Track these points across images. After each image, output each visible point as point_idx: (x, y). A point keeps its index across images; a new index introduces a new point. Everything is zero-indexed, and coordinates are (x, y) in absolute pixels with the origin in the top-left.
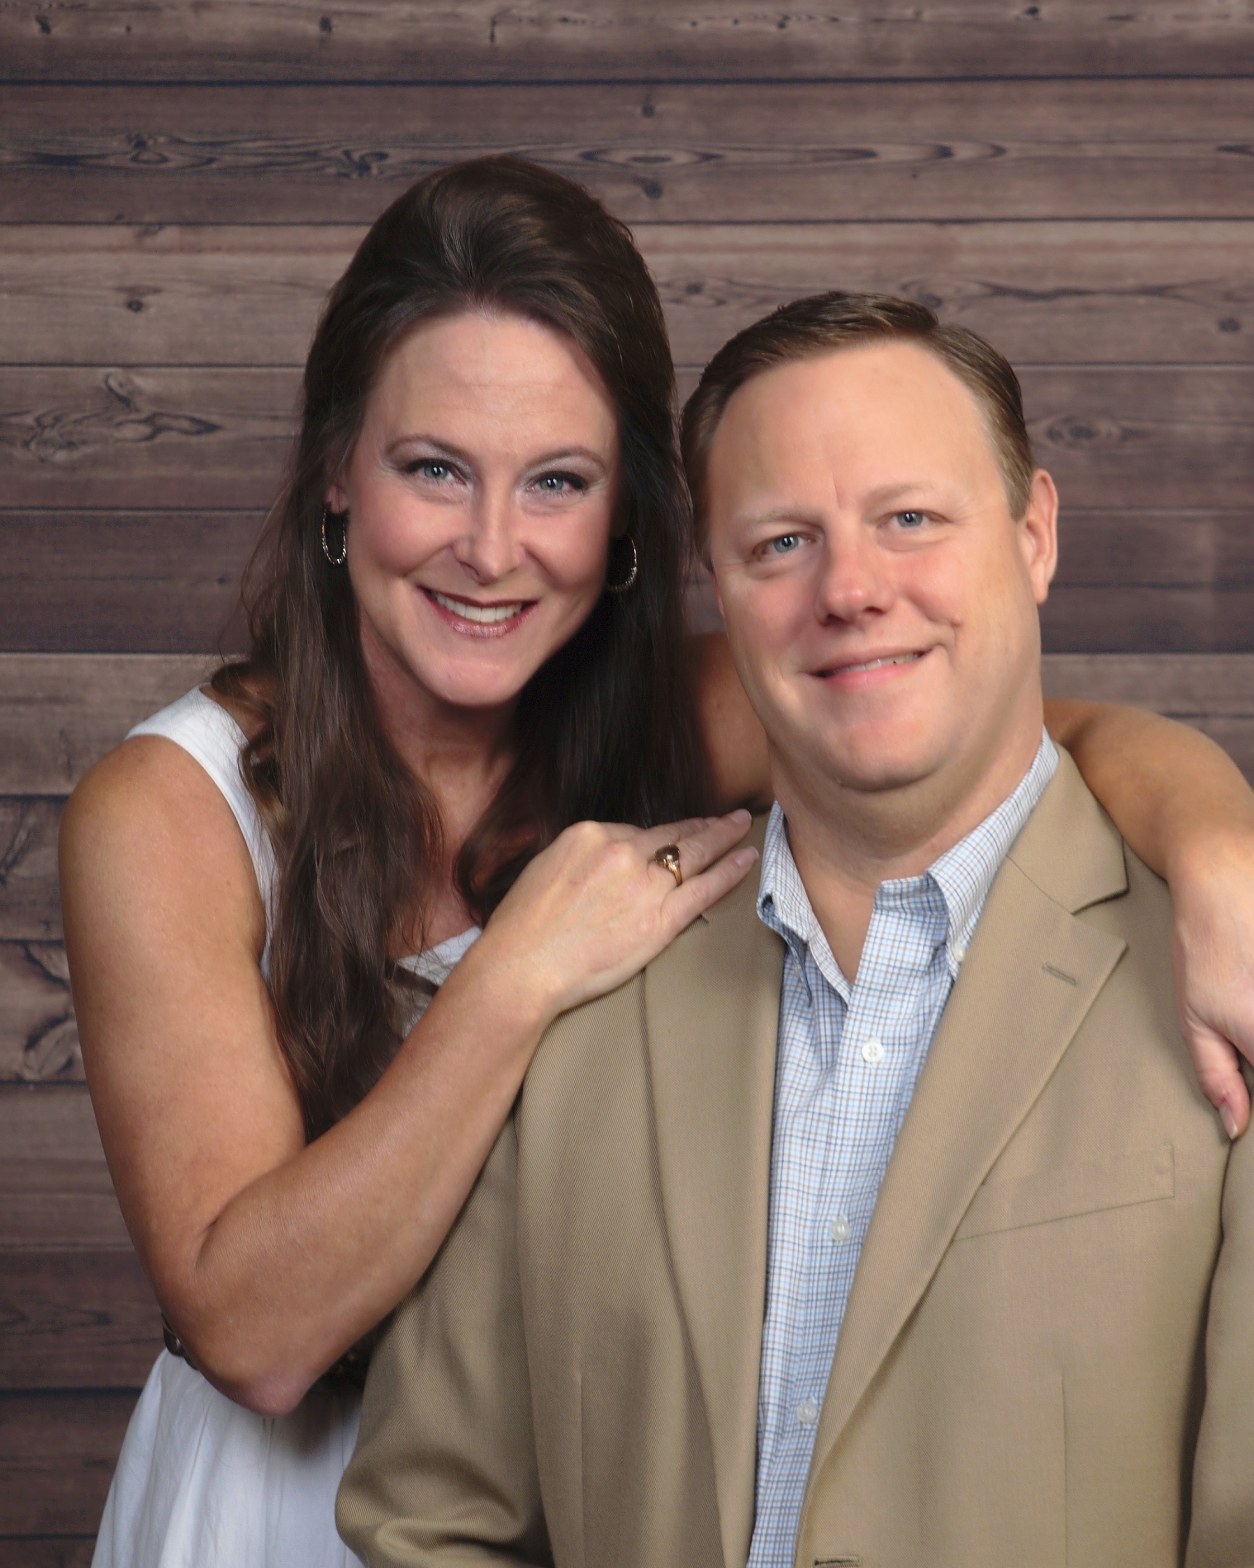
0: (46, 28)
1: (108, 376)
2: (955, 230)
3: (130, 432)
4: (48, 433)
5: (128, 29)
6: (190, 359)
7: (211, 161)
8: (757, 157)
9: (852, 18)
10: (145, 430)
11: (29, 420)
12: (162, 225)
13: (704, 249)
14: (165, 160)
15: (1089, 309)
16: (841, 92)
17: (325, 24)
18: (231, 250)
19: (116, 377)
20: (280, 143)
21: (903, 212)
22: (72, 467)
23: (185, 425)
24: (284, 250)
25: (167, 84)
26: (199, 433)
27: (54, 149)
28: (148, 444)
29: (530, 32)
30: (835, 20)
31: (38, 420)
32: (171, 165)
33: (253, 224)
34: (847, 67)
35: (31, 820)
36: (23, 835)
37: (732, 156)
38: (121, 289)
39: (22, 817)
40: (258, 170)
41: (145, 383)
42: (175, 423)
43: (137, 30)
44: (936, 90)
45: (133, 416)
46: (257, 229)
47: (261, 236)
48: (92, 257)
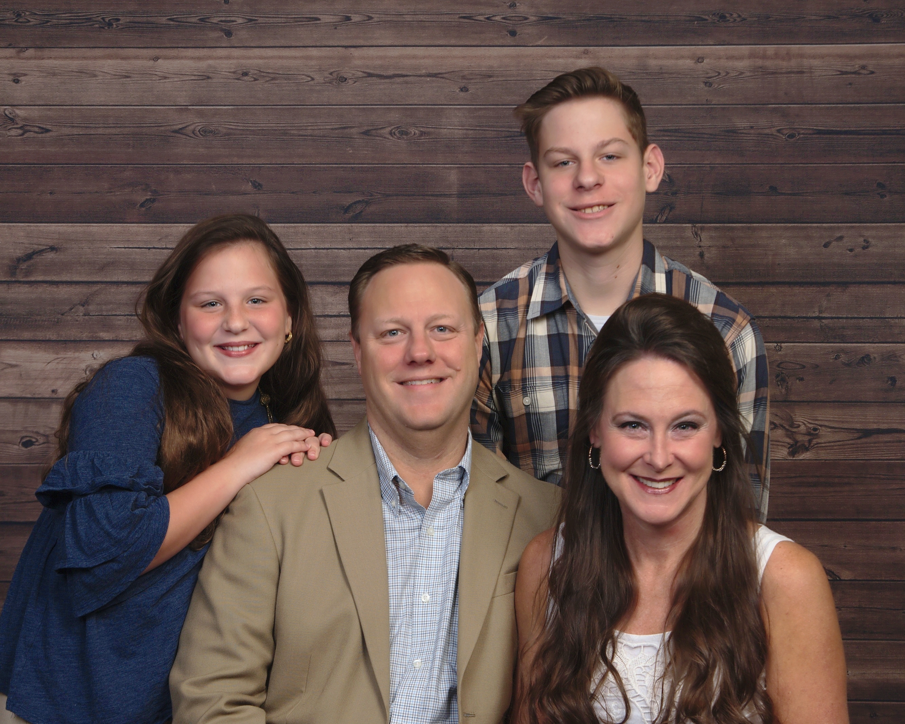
2: (352, 49)
3: (13, 132)
6: (38, 103)
7: (48, 22)
8: (271, 20)
10: (20, 132)
12: (27, 48)
13: (249, 58)
15: (407, 83)
18: (55, 58)
19: (8, 110)
20: (76, 15)
21: (331, 43)
23: (36, 129)
24: (78, 58)
26: (42, 133)
28: (21, 137)
33: (64, 48)
37: (261, 20)
41: (20, 112)
42: (32, 129)
45: (15, 126)
47: (67, 52)
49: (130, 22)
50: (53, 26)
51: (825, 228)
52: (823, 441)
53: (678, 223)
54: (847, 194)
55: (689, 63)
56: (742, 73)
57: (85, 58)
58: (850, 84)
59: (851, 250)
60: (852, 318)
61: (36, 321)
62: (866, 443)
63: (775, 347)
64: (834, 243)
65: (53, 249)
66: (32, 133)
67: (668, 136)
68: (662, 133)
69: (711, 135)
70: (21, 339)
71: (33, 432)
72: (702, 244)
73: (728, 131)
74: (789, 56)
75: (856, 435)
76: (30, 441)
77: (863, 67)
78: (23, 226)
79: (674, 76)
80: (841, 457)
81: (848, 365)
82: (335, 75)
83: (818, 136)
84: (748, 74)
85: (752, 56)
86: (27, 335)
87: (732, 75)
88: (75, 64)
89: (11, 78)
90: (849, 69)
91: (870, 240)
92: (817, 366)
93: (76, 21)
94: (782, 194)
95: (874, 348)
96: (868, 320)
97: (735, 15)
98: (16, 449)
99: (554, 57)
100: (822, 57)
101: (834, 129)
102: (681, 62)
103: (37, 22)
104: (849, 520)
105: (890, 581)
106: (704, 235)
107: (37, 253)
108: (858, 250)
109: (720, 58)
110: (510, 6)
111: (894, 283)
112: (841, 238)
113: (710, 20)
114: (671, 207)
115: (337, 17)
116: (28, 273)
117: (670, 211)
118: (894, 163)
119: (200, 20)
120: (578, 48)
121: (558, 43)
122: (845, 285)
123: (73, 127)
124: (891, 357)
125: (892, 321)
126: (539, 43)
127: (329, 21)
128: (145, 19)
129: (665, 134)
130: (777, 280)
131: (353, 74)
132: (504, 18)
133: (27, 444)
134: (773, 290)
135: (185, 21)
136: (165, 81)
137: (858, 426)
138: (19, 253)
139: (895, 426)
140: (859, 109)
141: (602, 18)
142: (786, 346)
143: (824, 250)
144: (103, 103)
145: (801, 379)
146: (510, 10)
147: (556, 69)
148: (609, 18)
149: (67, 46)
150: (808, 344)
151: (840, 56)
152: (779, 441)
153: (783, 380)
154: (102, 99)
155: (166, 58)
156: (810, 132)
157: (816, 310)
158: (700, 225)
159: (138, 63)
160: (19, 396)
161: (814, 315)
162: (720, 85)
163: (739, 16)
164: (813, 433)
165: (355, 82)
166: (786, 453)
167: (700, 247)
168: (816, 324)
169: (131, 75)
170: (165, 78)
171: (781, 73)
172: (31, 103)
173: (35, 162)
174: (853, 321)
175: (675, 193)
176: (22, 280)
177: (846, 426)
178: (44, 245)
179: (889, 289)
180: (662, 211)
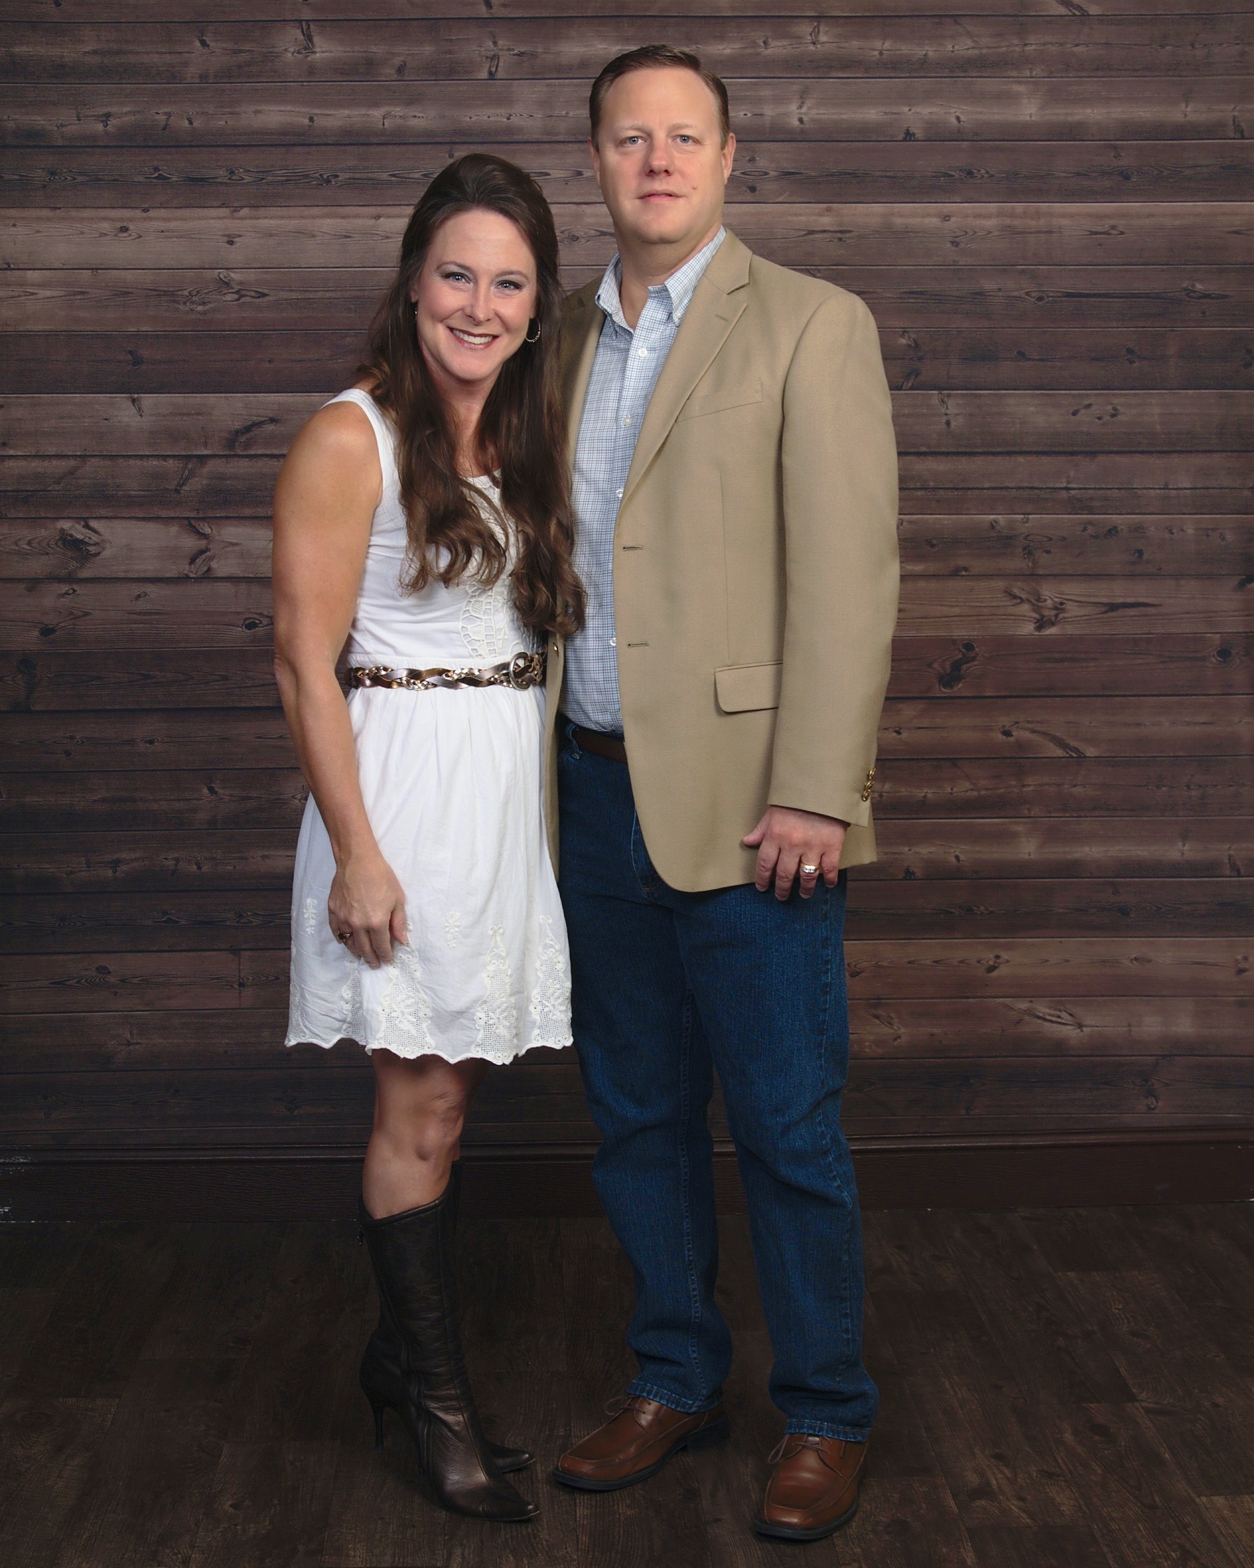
0: (191, 123)
1: (220, 273)
2: (584, 206)
3: (229, 297)
4: (194, 299)
5: (226, 122)
7: (263, 179)
9: (539, 115)
10: (236, 296)
11: (186, 293)
12: (242, 207)
14: (243, 179)
16: (535, 147)
17: (311, 119)
18: (271, 218)
19: (223, 274)
21: (562, 200)
22: (205, 313)
23: (253, 294)
25: (243, 146)
26: (259, 297)
27: (195, 175)
29: (401, 121)
30: (531, 116)
31: (189, 292)
32: (245, 181)
34: (536, 137)
35: (190, 466)
36: (187, 472)
38: (224, 236)
39: (186, 464)
40: (282, 183)
42: (248, 293)
43: (229, 123)
44: (576, 146)
46: (283, 208)
47: (284, 211)
48: (212, 221)
49: (350, 179)
50: (267, 184)
51: (1074, 395)
52: (1069, 616)
53: (925, 390)
54: (1095, 359)
55: (935, 221)
56: (990, 232)
57: (303, 217)
58: (1100, 245)
59: (1099, 418)
60: (1099, 489)
61: (257, 496)
62: (1112, 617)
63: (1022, 519)
64: (1083, 411)
65: (272, 420)
66: (248, 298)
67: (915, 298)
68: (908, 295)
69: (958, 297)
70: (242, 515)
71: (256, 613)
72: (948, 412)
73: (976, 294)
74: (1038, 215)
75: (1103, 609)
76: (254, 622)
77: (1113, 227)
78: (241, 397)
79: (920, 235)
80: (1087, 632)
81: (1095, 537)
82: (566, 233)
83: (1067, 299)
84: (996, 233)
85: (1000, 214)
86: (248, 512)
87: (980, 234)
88: (293, 224)
89: (226, 239)
90: (1099, 229)
91: (1119, 408)
92: (1064, 539)
93: (293, 178)
94: (1029, 359)
95: (1121, 519)
96: (1116, 491)
97: (983, 171)
98: (239, 632)
99: (796, 215)
100: (1071, 216)
101: (1083, 292)
102: (927, 220)
103: (252, 179)
104: (1096, 696)
105: (1135, 757)
106: (951, 403)
107: (256, 424)
108: (1107, 418)
109: (967, 217)
110: (750, 161)
111: (1143, 452)
112: (1089, 406)
113: (957, 176)
114: (917, 373)
115: (568, 172)
116: (247, 445)
117: (916, 376)
118: (1143, 327)
119: (422, 175)
120: (821, 205)
121: (800, 200)
122: (1093, 454)
123: (291, 291)
124: (1138, 529)
125: (1140, 492)
126: (780, 200)
127: (559, 176)
128: (365, 176)
129: (911, 296)
130: (1025, 449)
131: (586, 233)
132: (743, 173)
133: (251, 626)
134: (1021, 459)
135: (407, 176)
136: (387, 240)
137: (1105, 600)
138: (237, 425)
139: (1141, 600)
140: (1107, 270)
141: (845, 174)
142: (1033, 518)
143: (1072, 417)
144: (322, 265)
145: (1048, 552)
146: (749, 165)
147: (797, 228)
148: (854, 173)
149: (283, 204)
150: (1055, 516)
151: (1090, 215)
152: (1025, 616)
153: (1030, 553)
154: (321, 261)
155: (389, 217)
156: (1059, 294)
157: (1064, 480)
158: (946, 392)
159: (359, 222)
160: (241, 576)
161: (1062, 486)
162: (967, 244)
163: (987, 172)
164: (1059, 608)
165: (588, 241)
166: (1032, 628)
167: (946, 414)
168: (1064, 494)
169: (351, 235)
170: (388, 238)
171: (1031, 233)
172: (247, 266)
173: (252, 328)
174: (1100, 492)
175: (920, 359)
176: (241, 453)
177: (1092, 600)
178: (263, 417)
179: (1137, 458)
180: (907, 377)
